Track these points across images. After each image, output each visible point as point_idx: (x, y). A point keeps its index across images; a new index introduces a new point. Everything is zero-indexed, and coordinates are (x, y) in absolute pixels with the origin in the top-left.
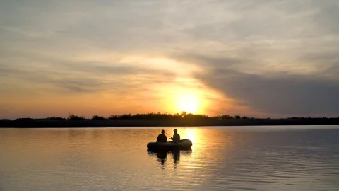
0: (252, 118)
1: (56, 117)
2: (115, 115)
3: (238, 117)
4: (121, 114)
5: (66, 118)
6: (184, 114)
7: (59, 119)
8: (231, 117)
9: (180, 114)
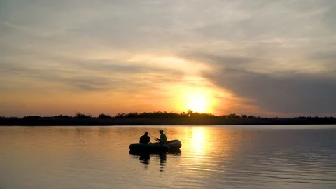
0: (259, 118)
1: (64, 115)
2: (122, 113)
3: (244, 116)
4: (128, 113)
5: (73, 116)
6: (190, 113)
7: (66, 117)
8: (238, 116)
9: (186, 113)
